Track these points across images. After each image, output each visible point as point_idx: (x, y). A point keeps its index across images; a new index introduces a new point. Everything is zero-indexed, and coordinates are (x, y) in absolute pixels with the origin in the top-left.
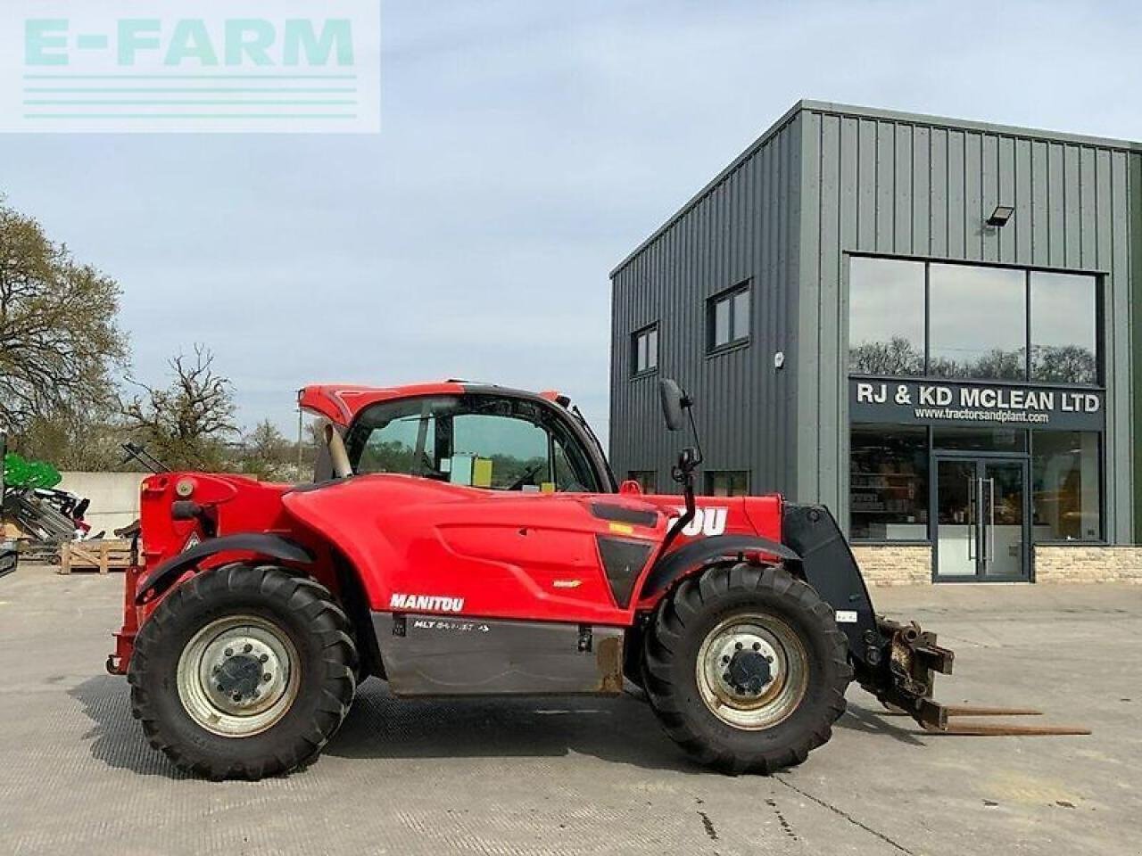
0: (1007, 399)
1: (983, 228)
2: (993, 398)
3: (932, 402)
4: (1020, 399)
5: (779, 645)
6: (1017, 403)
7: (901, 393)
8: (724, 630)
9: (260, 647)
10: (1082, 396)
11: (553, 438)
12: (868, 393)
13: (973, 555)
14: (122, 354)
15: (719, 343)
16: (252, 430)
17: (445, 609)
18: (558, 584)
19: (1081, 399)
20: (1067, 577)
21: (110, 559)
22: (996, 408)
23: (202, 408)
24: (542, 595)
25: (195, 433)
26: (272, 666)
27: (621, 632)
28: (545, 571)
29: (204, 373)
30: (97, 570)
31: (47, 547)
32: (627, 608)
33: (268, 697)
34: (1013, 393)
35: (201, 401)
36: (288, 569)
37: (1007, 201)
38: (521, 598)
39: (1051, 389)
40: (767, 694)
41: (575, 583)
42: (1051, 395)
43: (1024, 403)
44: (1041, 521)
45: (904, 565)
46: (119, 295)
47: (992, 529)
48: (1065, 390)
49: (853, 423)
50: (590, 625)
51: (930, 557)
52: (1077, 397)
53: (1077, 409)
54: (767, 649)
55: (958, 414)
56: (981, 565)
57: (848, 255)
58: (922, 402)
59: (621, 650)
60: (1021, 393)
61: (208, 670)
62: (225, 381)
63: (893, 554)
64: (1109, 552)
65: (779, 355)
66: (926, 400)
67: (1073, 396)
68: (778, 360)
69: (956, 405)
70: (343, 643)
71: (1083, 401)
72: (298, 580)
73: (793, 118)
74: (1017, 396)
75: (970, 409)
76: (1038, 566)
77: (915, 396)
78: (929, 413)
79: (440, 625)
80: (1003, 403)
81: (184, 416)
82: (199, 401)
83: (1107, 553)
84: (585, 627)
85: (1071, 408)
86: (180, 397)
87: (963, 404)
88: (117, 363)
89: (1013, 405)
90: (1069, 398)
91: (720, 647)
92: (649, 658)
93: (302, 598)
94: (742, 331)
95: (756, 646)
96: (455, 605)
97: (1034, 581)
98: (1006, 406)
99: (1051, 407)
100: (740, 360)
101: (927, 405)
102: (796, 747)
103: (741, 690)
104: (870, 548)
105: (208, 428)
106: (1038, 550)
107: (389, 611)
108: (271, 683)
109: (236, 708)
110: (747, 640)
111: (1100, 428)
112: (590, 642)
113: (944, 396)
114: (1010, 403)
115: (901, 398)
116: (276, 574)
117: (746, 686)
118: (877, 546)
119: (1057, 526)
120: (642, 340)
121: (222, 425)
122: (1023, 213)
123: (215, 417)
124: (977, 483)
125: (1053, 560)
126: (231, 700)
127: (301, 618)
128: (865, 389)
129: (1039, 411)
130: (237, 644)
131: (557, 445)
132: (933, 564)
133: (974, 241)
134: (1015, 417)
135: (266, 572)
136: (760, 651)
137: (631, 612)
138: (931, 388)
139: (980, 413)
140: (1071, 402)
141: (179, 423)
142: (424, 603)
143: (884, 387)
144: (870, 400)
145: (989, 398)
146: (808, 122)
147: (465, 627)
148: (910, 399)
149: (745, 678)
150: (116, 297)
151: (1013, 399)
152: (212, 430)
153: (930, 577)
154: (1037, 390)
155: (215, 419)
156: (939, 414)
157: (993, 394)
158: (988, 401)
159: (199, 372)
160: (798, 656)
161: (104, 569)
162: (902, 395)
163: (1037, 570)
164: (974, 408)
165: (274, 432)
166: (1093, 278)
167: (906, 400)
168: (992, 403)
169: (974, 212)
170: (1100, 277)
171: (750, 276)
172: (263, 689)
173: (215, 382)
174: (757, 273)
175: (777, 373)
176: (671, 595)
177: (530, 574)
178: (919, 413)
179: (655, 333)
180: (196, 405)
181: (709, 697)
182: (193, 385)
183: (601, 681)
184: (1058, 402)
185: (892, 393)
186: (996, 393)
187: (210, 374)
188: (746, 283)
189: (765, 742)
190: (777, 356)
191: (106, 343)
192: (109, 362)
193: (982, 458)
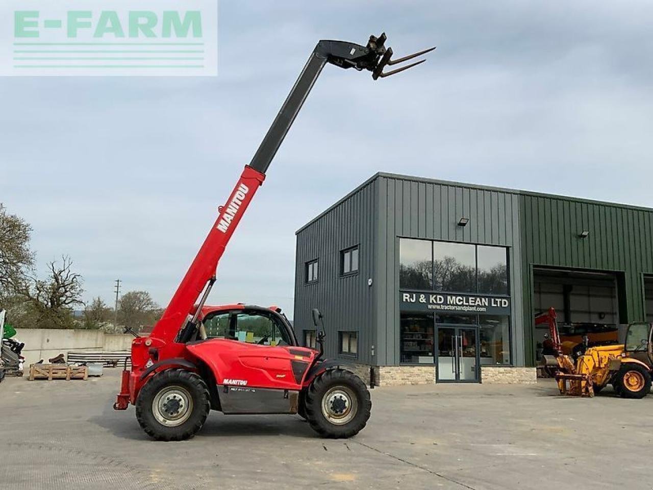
0: (467, 301)
1: (456, 227)
2: (461, 301)
3: (435, 302)
4: (473, 301)
5: (348, 396)
6: (472, 303)
7: (422, 298)
8: (331, 392)
9: (179, 397)
10: (500, 300)
11: (274, 323)
12: (408, 298)
13: (454, 371)
14: (31, 263)
15: (345, 271)
16: (90, 303)
17: (241, 384)
18: (278, 376)
19: (500, 301)
20: (495, 381)
21: (53, 373)
22: (463, 305)
23: (64, 290)
24: (272, 380)
25: (59, 305)
26: (182, 403)
27: (298, 392)
28: (274, 371)
29: (67, 271)
30: (47, 379)
31: (13, 368)
32: (300, 384)
33: (182, 412)
34: (470, 298)
35: (64, 286)
36: (187, 370)
37: (466, 216)
38: (265, 380)
39: (487, 297)
40: (345, 413)
41: (284, 376)
42: (487, 299)
43: (475, 303)
44: (489, 355)
45: (423, 375)
46: (31, 232)
47: (462, 359)
48: (493, 297)
49: (401, 311)
50: (288, 390)
51: (435, 371)
52: (499, 300)
53: (499, 306)
54: (344, 398)
55: (446, 308)
56: (457, 376)
57: (398, 238)
58: (431, 302)
59: (297, 398)
60: (473, 298)
61: (161, 405)
62: (79, 276)
63: (419, 370)
64: (514, 369)
65: (370, 280)
66: (433, 301)
67: (497, 300)
68: (370, 282)
69: (445, 303)
70: (206, 393)
71: (501, 302)
72: (191, 373)
73: (375, 179)
74: (472, 300)
75: (451, 305)
76: (483, 376)
77: (428, 299)
78: (434, 307)
79: (239, 390)
80: (466, 302)
81: (54, 295)
82: (62, 287)
83: (513, 370)
84: (286, 391)
85: (496, 305)
86: (52, 285)
87: (448, 303)
88: (28, 268)
89: (470, 304)
90: (495, 300)
91: (330, 398)
92: (306, 403)
93: (192, 379)
94: (355, 268)
95: (341, 397)
96: (244, 383)
97: (481, 383)
98: (467, 304)
99: (487, 304)
100: (354, 280)
101: (433, 303)
102: (355, 429)
103: (337, 412)
104: (409, 367)
105: (67, 302)
106: (482, 368)
107: (222, 384)
108: (182, 408)
109: (171, 417)
110: (338, 395)
111: (509, 314)
112: (287, 396)
113: (440, 299)
114: (469, 303)
115: (422, 300)
116: (184, 371)
117: (338, 410)
118: (412, 366)
119: (495, 358)
120: (310, 266)
121: (74, 300)
122: (473, 220)
123: (71, 295)
124: (454, 338)
125: (489, 373)
126: (170, 415)
127: (192, 385)
128: (406, 296)
129: (482, 307)
130: (171, 396)
131: (276, 326)
132: (436, 374)
133: (452, 232)
134: (471, 309)
135: (180, 371)
136: (342, 399)
137: (301, 385)
138: (435, 296)
139: (456, 307)
140: (496, 302)
141: (50, 299)
142: (234, 382)
143: (414, 295)
144: (409, 301)
145: (460, 300)
146: (381, 182)
147: (247, 390)
148: (426, 300)
149: (337, 408)
150: (29, 232)
151: (470, 301)
152: (69, 303)
153: (435, 380)
154: (481, 297)
155: (71, 297)
156: (438, 307)
157: (461, 299)
158: (459, 302)
159: (64, 270)
160: (355, 399)
161: (50, 379)
162: (422, 299)
163: (482, 377)
164: (453, 305)
165: (103, 304)
166: (505, 248)
167: (424, 301)
168: (461, 303)
169: (452, 219)
170: (508, 248)
171: (358, 243)
172: (180, 410)
173: (73, 276)
174: (361, 243)
175: (369, 288)
176: (313, 382)
177: (270, 373)
178: (430, 307)
179: (317, 264)
180: (60, 289)
181: (326, 415)
182: (60, 278)
183: (291, 408)
184: (490, 303)
185: (418, 298)
186: (463, 298)
187: (69, 271)
188: (357, 246)
189: (345, 428)
190: (369, 280)
191: (22, 257)
192: (23, 268)
193: (457, 326)
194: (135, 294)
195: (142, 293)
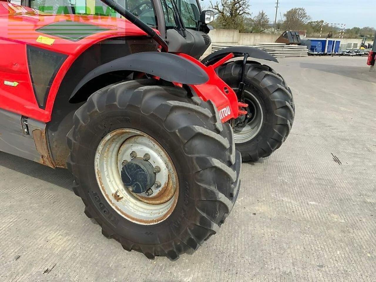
18: (7, 83)
27: (44, 126)
35: (239, 3)
41: (15, 84)
54: (156, 160)
81: (232, 9)
86: (231, 2)
95: (147, 157)
110: (141, 151)
112: (28, 129)
121: (245, 12)
141: (231, 12)
152: (241, 14)
155: (243, 10)
165: (265, 15)
180: (236, 5)
194: (296, 10)
195: (300, 9)
